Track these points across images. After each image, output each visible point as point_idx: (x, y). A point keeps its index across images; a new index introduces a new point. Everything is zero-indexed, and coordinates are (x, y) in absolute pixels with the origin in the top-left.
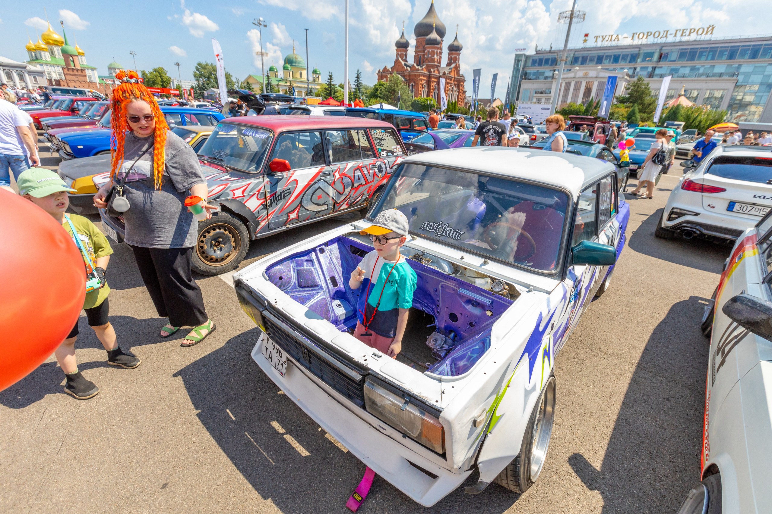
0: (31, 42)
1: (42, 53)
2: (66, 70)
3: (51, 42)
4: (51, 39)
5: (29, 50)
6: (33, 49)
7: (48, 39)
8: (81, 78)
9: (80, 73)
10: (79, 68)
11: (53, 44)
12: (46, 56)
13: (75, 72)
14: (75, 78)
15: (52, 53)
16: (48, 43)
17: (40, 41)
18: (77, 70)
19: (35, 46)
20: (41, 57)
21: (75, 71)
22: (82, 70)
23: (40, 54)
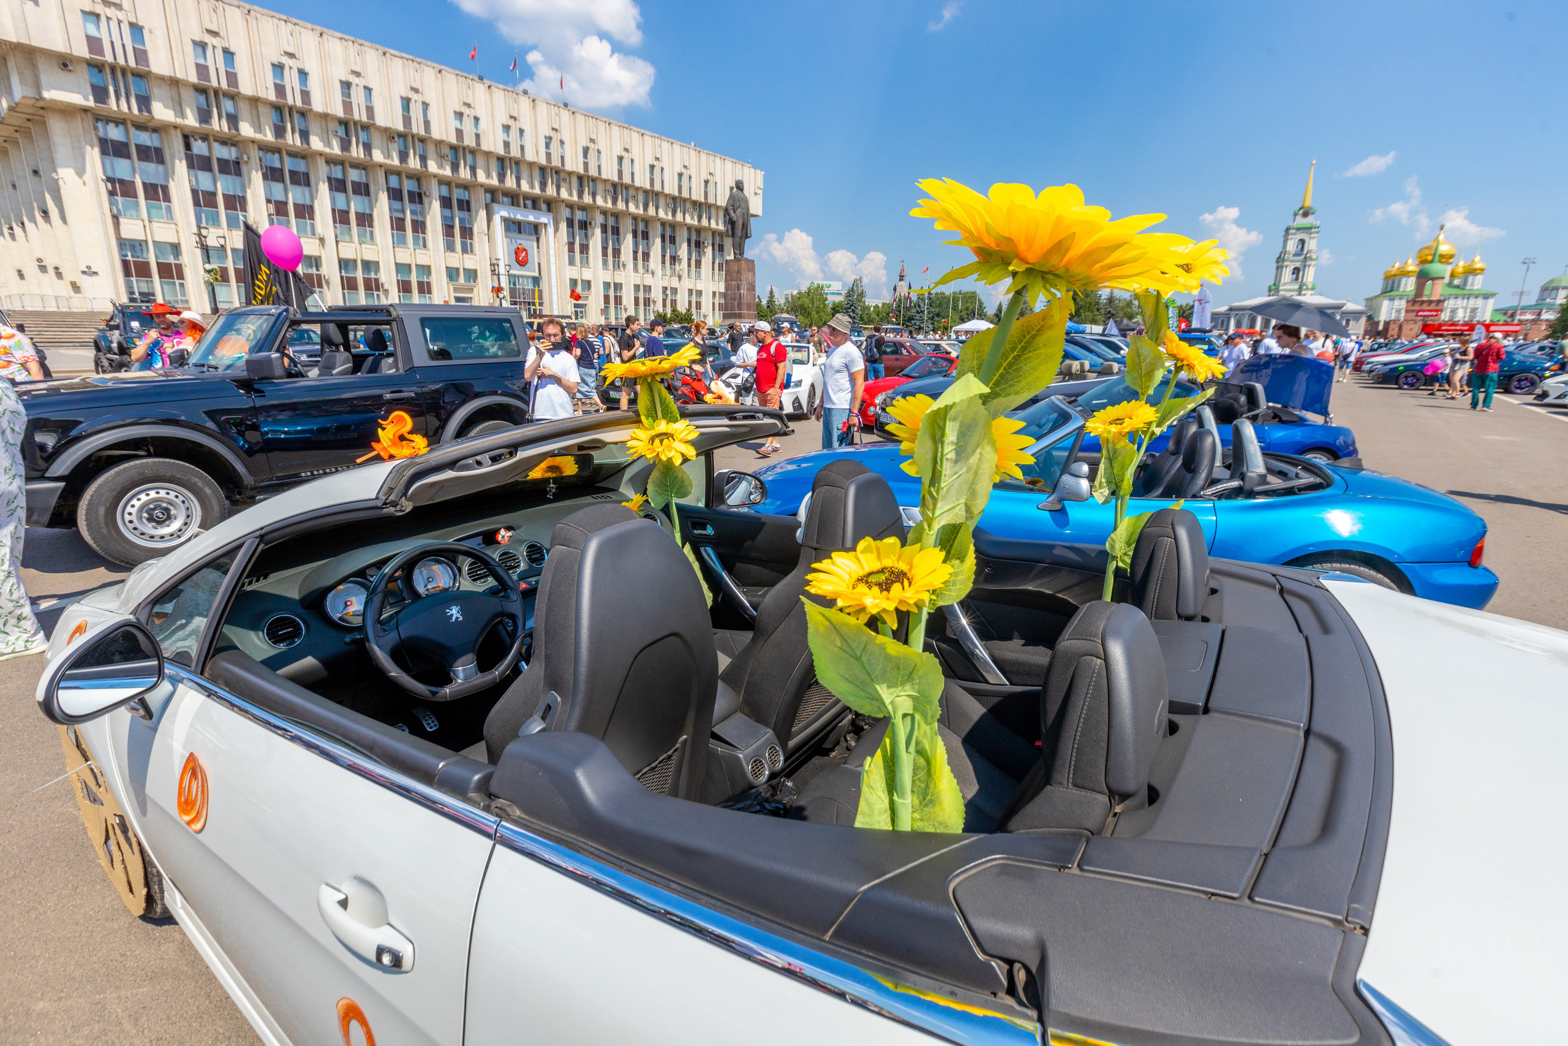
0: (1396, 264)
1: (1405, 280)
4: (1432, 253)
5: (1386, 278)
6: (1394, 276)
7: (1426, 254)
17: (1410, 261)
19: (1400, 270)
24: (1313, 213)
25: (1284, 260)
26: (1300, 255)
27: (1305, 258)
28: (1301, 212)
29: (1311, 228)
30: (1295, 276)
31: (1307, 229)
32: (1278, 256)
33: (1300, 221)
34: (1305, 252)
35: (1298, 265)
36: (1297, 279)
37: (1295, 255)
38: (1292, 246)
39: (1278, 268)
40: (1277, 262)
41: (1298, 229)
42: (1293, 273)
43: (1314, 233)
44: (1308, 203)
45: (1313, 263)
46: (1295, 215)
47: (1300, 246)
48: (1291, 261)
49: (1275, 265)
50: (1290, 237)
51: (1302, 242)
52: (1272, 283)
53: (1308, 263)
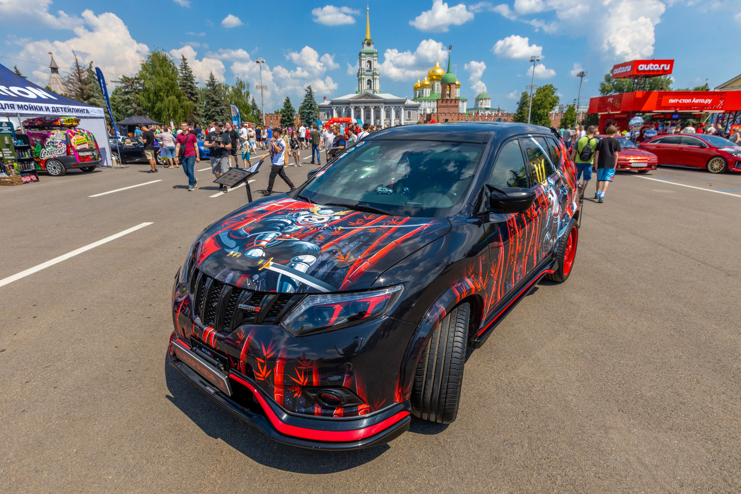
0: (419, 81)
1: (425, 90)
2: (440, 102)
3: (434, 77)
4: (435, 75)
5: (416, 89)
6: (419, 88)
7: (433, 76)
8: (453, 110)
9: (453, 104)
10: (453, 98)
11: (435, 80)
12: (427, 92)
13: (449, 104)
14: (446, 110)
15: (433, 88)
16: (432, 80)
17: (426, 79)
18: (451, 100)
19: (421, 84)
20: (423, 94)
21: (449, 102)
22: (456, 100)
23: (423, 91)
24: (373, 44)
25: (362, 74)
26: (370, 71)
27: (373, 73)
28: (366, 42)
29: (373, 53)
30: (369, 86)
31: (370, 54)
32: (358, 72)
33: (366, 48)
34: (372, 69)
35: (370, 78)
36: (371, 88)
37: (367, 71)
38: (365, 65)
39: (359, 80)
40: (358, 76)
41: (366, 53)
42: (368, 84)
43: (375, 57)
44: (368, 37)
45: (378, 77)
46: (363, 44)
47: (369, 66)
48: (366, 75)
49: (357, 78)
50: (362, 58)
51: (369, 62)
52: (357, 90)
53: (375, 77)
